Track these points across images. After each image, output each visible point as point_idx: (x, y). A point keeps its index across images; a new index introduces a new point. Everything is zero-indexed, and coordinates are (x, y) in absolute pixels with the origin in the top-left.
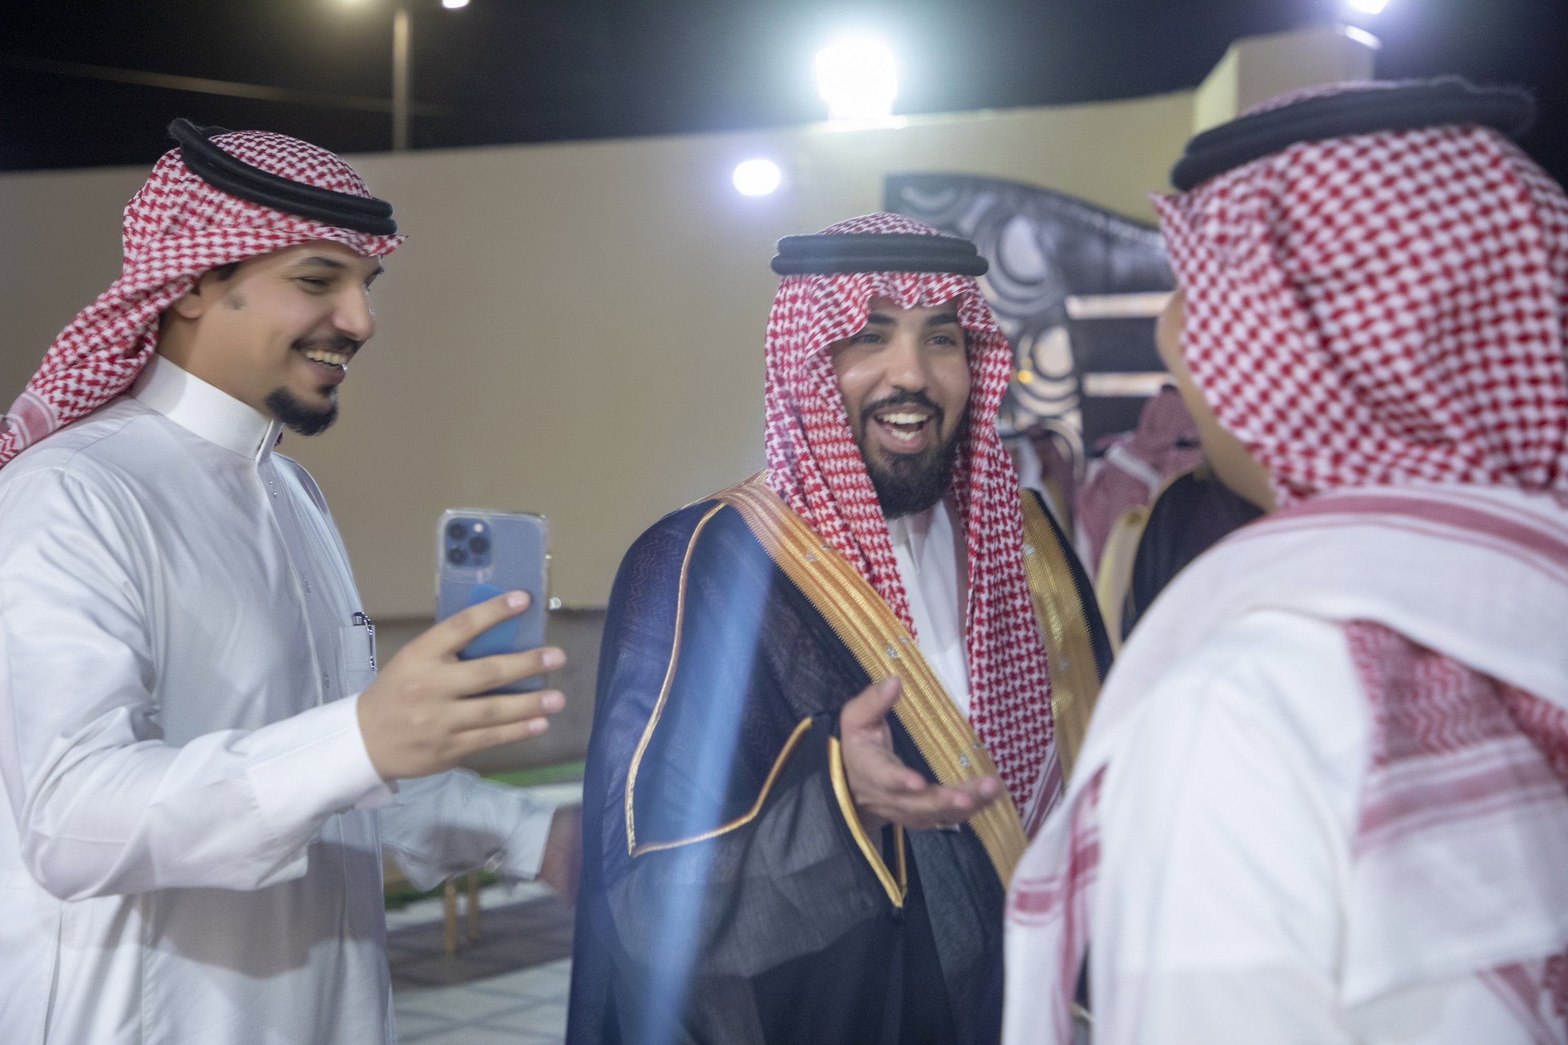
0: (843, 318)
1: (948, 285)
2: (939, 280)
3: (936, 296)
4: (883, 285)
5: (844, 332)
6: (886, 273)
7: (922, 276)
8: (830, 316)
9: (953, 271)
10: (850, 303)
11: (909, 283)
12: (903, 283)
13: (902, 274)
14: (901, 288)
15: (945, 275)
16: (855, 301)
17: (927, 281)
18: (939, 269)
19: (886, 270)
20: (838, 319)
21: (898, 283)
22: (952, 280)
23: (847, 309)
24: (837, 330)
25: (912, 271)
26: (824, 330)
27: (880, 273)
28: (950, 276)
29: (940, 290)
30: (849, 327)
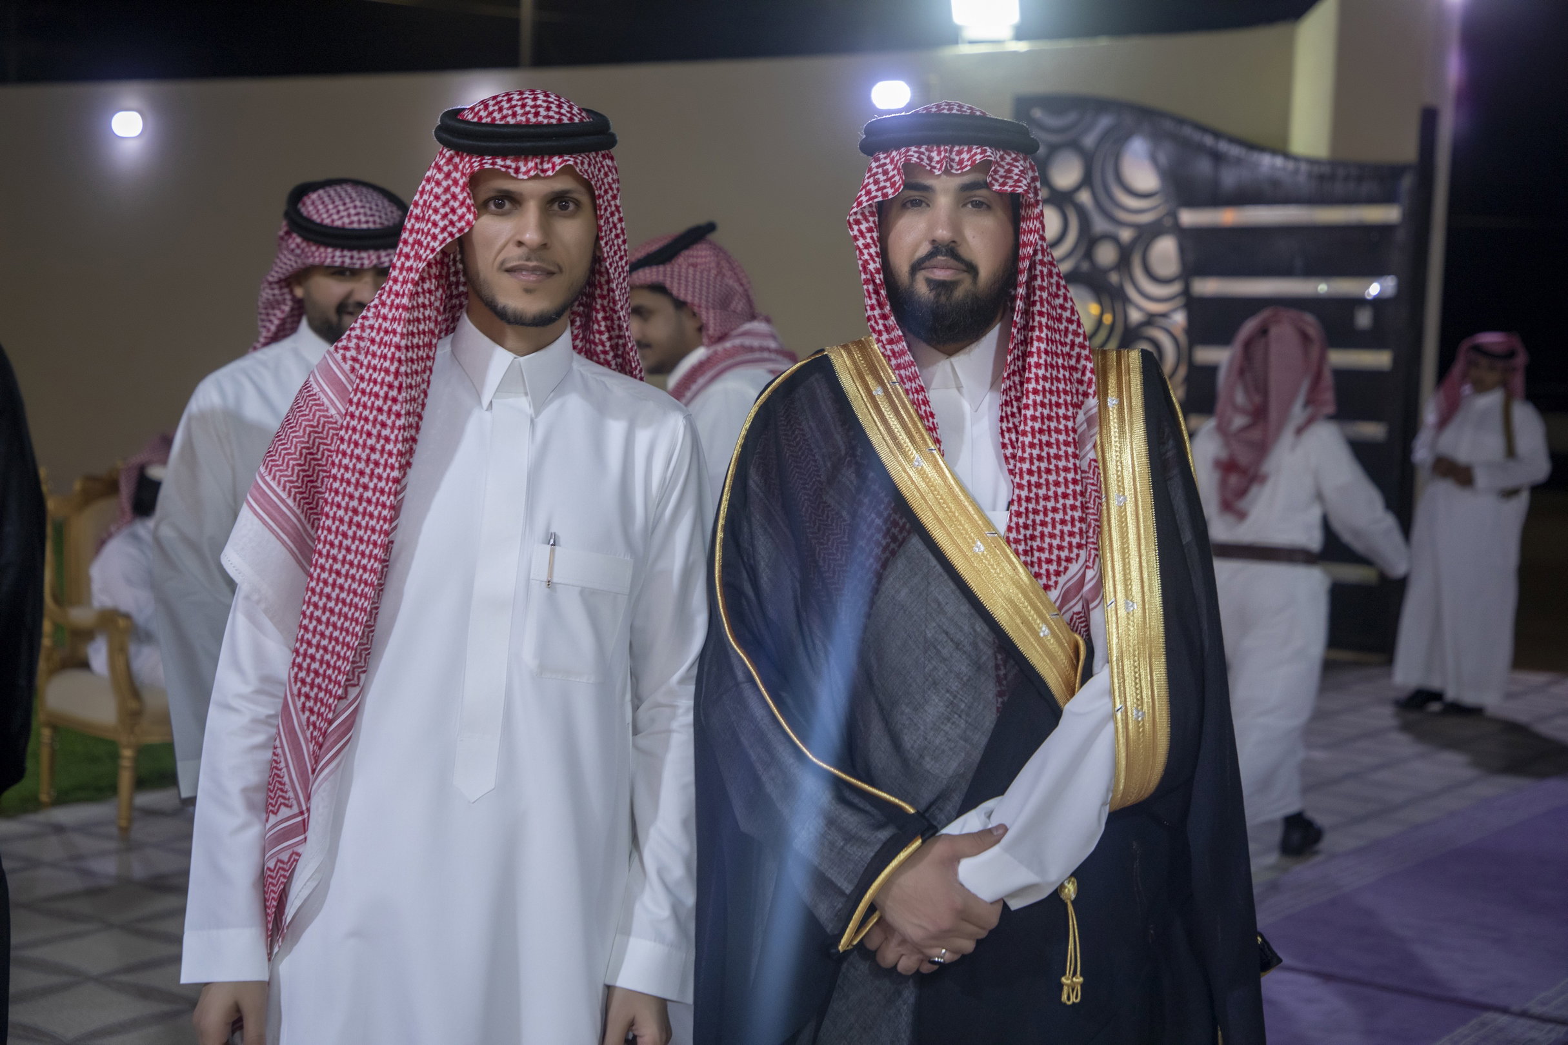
0: (888, 184)
1: (976, 154)
2: (969, 151)
3: (965, 164)
4: (916, 155)
5: (885, 195)
6: (924, 147)
7: (956, 148)
8: (876, 182)
9: (981, 143)
10: (895, 172)
11: (943, 153)
12: (939, 154)
13: (939, 147)
14: (937, 158)
15: (975, 147)
16: (899, 170)
17: (959, 153)
18: (970, 142)
19: (925, 144)
20: (882, 184)
21: (934, 154)
22: (979, 151)
23: (894, 176)
24: (879, 193)
25: (945, 145)
26: (868, 193)
27: (919, 145)
28: (977, 148)
29: (968, 160)
30: (890, 191)
